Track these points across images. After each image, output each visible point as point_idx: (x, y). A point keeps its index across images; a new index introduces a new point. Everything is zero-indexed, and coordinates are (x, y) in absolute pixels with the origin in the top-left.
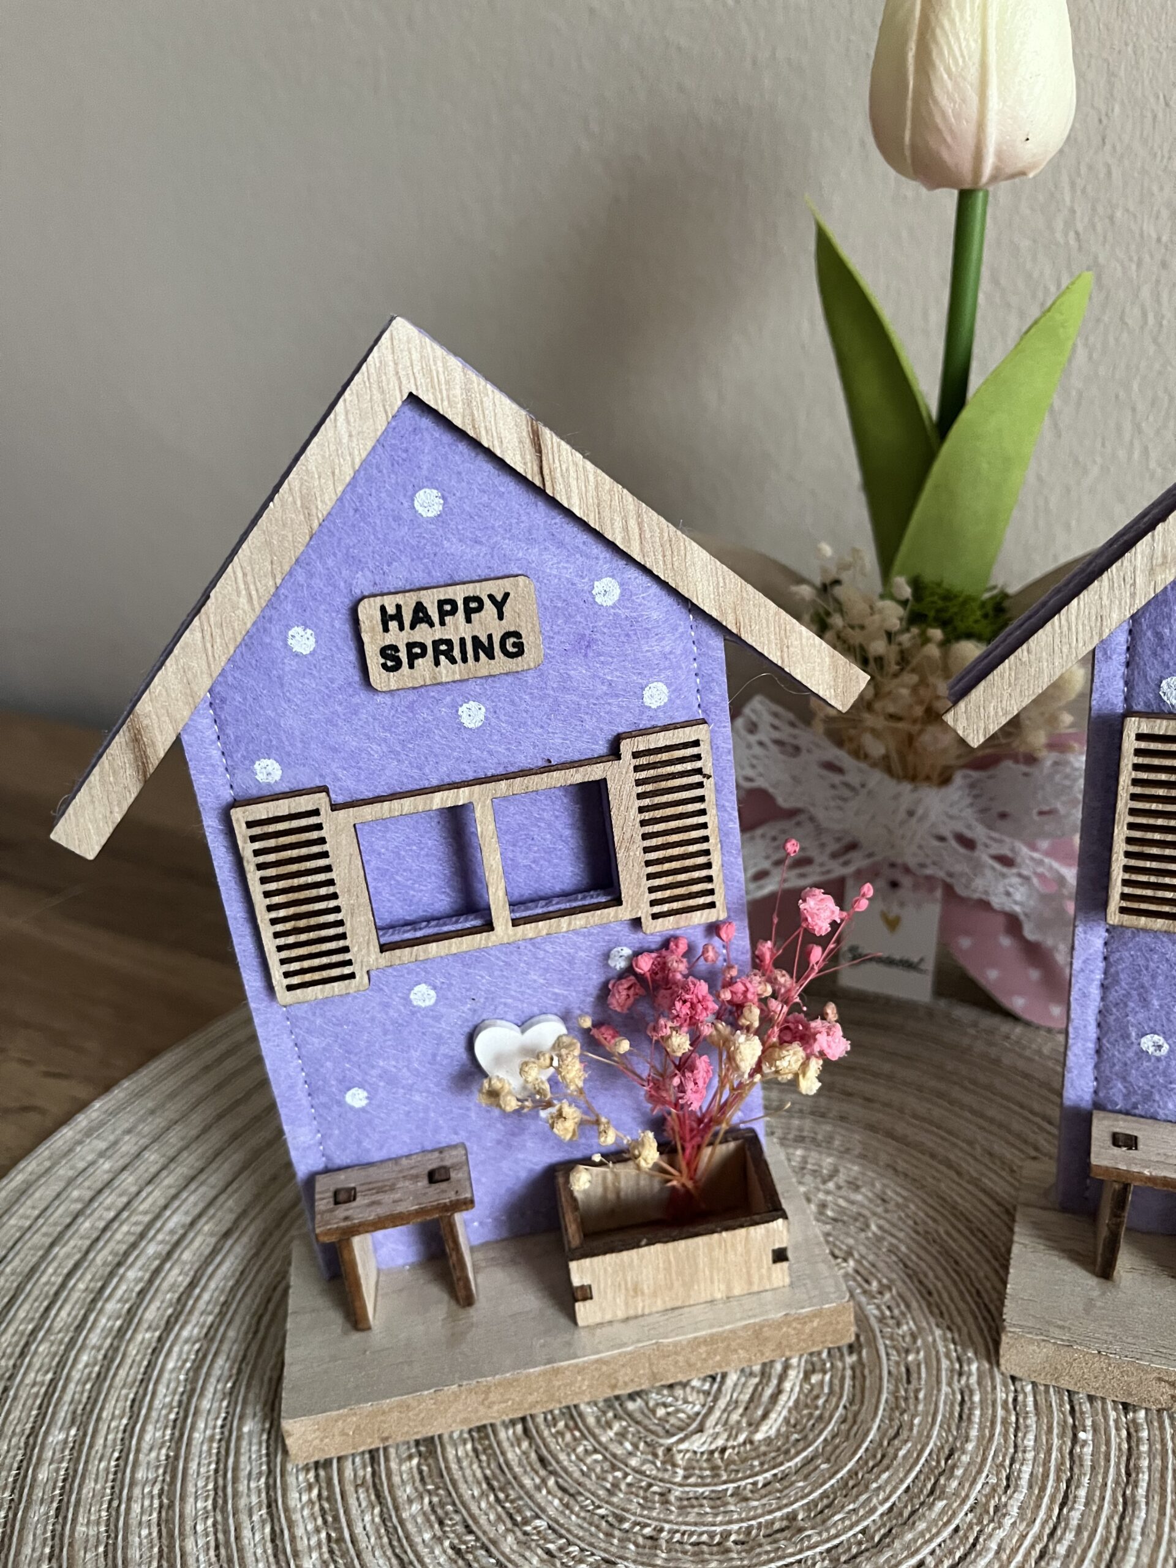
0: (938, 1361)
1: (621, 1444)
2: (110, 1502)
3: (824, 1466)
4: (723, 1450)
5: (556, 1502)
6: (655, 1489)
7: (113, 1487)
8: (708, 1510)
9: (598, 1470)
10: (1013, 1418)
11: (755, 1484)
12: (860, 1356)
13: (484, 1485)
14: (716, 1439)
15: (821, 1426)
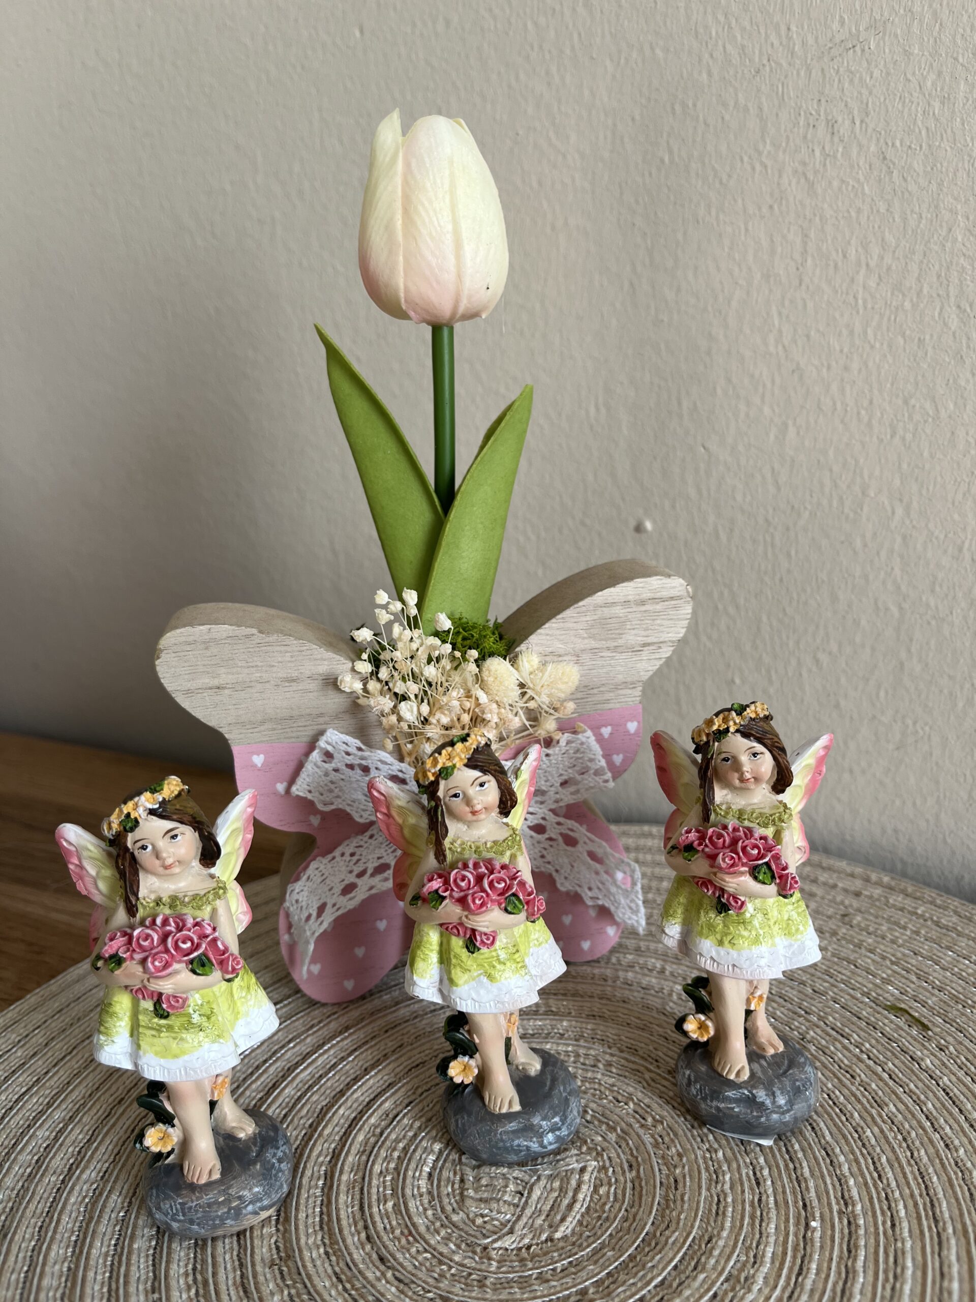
0: (699, 1172)
1: (447, 1245)
3: (610, 1254)
4: (529, 1247)
5: (393, 1289)
6: (474, 1277)
8: (517, 1290)
9: (428, 1264)
10: (759, 1213)
11: (554, 1270)
12: (638, 1171)
13: (334, 1279)
14: (523, 1239)
15: (608, 1224)
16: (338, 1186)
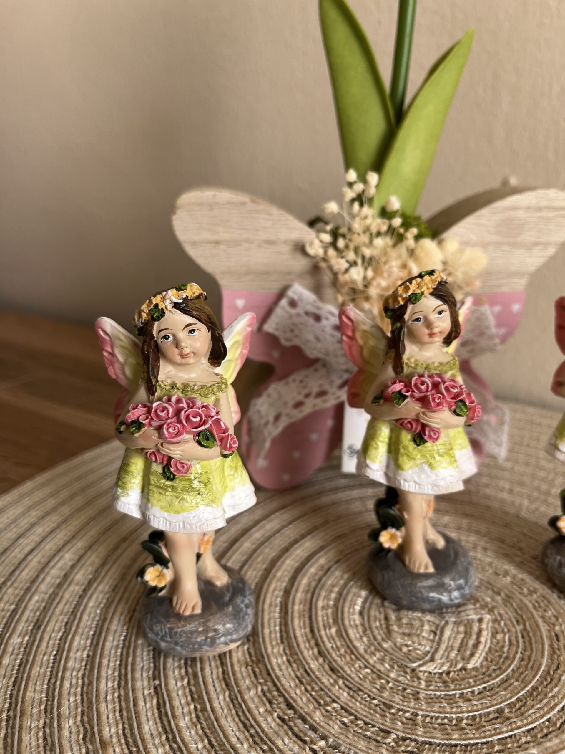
1: (383, 665)
2: (49, 681)
3: (516, 684)
4: (448, 673)
5: (345, 694)
6: (408, 691)
7: (51, 671)
8: (446, 705)
9: (370, 678)
11: (473, 692)
12: (525, 625)
13: (297, 681)
14: (442, 666)
15: (509, 662)
16: (292, 612)
